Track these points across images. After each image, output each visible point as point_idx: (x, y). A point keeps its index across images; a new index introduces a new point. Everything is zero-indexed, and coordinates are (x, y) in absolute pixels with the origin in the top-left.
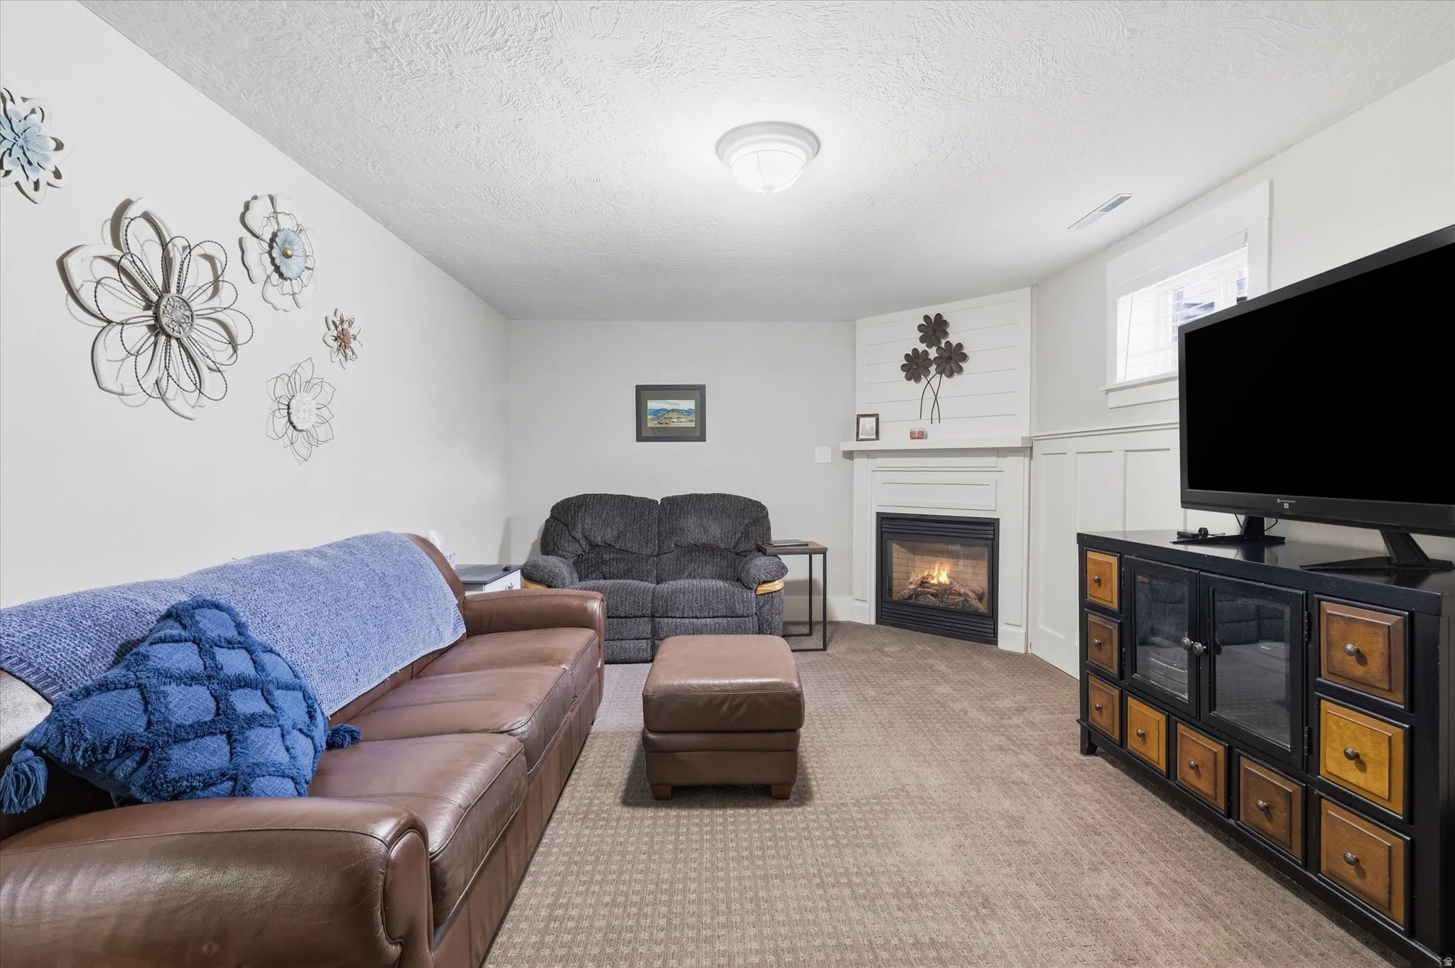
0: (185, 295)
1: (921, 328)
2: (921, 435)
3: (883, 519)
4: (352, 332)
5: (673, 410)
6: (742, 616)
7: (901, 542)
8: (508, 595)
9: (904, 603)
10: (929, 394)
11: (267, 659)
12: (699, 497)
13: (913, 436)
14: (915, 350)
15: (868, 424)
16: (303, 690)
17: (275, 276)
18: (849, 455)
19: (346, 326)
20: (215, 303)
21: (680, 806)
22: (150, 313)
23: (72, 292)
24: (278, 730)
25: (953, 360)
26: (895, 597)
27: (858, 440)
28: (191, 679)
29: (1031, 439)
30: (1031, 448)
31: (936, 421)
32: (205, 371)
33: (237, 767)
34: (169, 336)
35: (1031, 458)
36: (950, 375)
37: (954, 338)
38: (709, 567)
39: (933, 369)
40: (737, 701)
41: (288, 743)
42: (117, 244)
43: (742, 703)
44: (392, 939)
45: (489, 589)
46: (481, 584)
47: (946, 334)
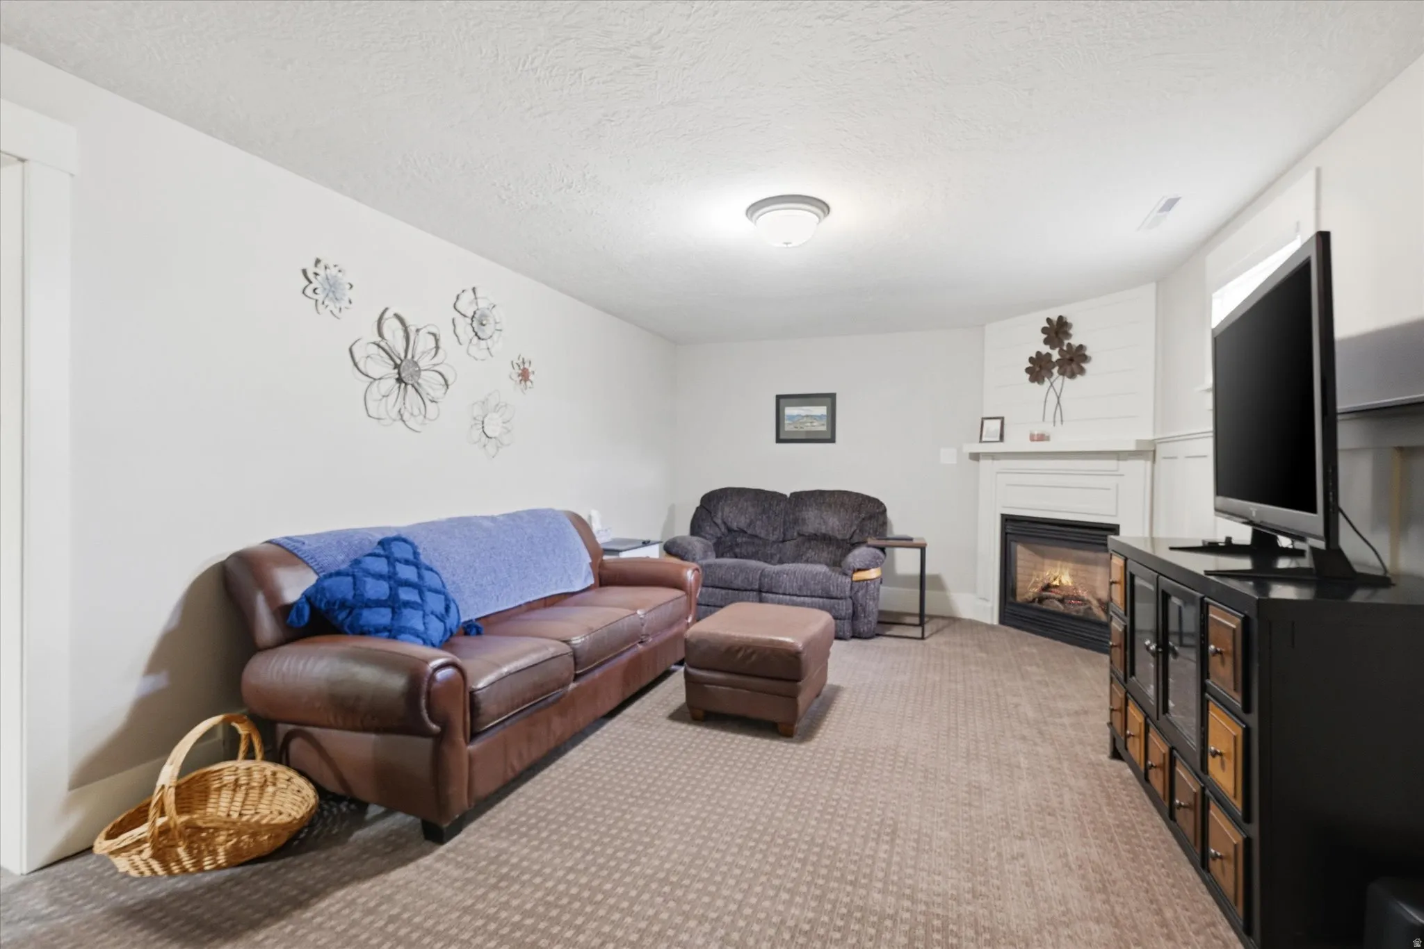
0: (416, 359)
1: (1044, 330)
2: (1042, 438)
3: (1006, 520)
4: (530, 370)
5: (807, 416)
6: (836, 598)
7: (1024, 544)
8: (646, 561)
9: (1027, 605)
10: (1052, 398)
11: (427, 574)
12: (822, 493)
13: (1032, 438)
14: (1038, 353)
15: (992, 427)
16: (444, 594)
17: (475, 339)
18: (976, 457)
19: (527, 366)
20: (435, 361)
21: (707, 726)
22: (396, 371)
23: (356, 365)
24: (421, 613)
25: (1074, 361)
26: (1019, 599)
27: (981, 441)
28: (379, 576)
29: (1153, 442)
30: (1154, 452)
31: (1058, 422)
32: (428, 402)
33: (392, 625)
34: (406, 384)
35: (1154, 461)
36: (1072, 376)
37: (1075, 341)
38: (825, 554)
39: (1055, 370)
40: (749, 651)
41: (426, 621)
42: (381, 334)
43: (753, 653)
44: (434, 721)
45: (624, 555)
46: (617, 552)
47: (1068, 335)
